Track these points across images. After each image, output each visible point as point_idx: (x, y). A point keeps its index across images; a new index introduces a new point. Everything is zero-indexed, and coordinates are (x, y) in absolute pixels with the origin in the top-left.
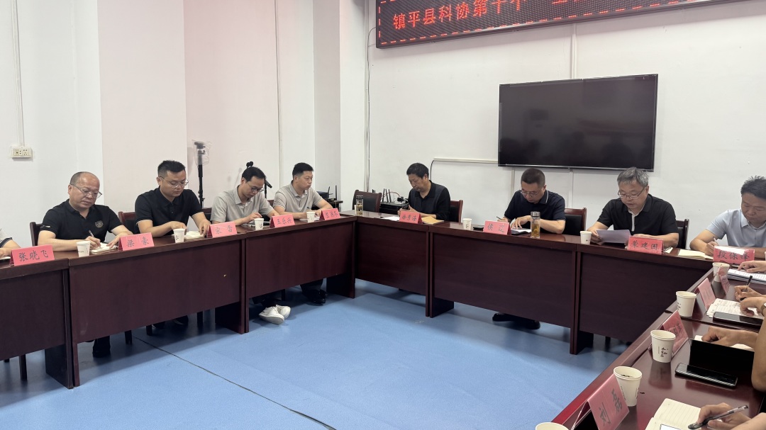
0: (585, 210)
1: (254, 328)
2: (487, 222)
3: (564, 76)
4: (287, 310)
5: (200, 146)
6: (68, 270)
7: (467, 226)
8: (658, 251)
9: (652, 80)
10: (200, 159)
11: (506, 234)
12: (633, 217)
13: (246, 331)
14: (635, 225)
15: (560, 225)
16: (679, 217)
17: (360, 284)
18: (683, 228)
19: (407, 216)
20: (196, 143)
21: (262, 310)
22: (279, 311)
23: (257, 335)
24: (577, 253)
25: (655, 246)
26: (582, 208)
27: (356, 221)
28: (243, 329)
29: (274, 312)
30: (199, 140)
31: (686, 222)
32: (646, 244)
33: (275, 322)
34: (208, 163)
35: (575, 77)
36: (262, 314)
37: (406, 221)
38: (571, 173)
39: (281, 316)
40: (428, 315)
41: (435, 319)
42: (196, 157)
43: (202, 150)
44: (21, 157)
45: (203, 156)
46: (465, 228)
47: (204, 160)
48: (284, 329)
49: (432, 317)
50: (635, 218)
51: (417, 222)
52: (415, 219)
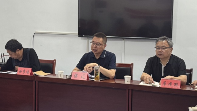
0: (132, 64)
8: (178, 87)
11: (86, 79)
12: (163, 67)
14: (164, 73)
15: (112, 72)
16: (188, 68)
18: (189, 73)
19: (22, 71)
24: (129, 90)
25: (176, 84)
26: (130, 63)
31: (191, 70)
32: (171, 83)
37: (22, 74)
38: (123, 41)
46: (59, 77)
50: (164, 68)
51: (29, 74)
52: (28, 72)
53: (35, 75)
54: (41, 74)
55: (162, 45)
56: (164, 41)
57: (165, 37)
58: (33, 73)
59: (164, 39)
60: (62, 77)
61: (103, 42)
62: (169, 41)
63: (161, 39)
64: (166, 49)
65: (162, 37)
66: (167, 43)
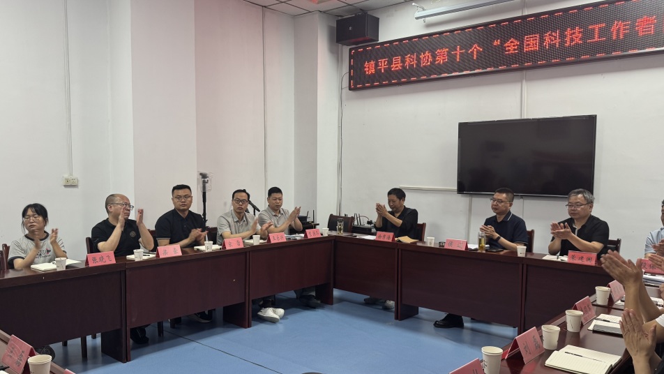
0: (533, 231)
1: (255, 325)
2: (447, 240)
3: (515, 116)
4: (281, 311)
5: (204, 176)
6: (125, 271)
7: (430, 244)
8: (592, 263)
9: (592, 120)
10: (204, 188)
11: (464, 249)
12: (577, 230)
13: (249, 326)
17: (336, 293)
18: (616, 246)
19: (383, 236)
20: (201, 174)
21: (259, 310)
22: (275, 312)
23: (257, 329)
24: (523, 265)
25: (589, 259)
27: (334, 240)
28: (247, 325)
29: (270, 312)
30: (203, 171)
33: (272, 321)
34: (210, 190)
35: (525, 117)
36: (260, 313)
37: (381, 239)
38: (522, 200)
39: (277, 317)
40: (397, 318)
41: (403, 322)
42: (201, 185)
43: (206, 180)
44: (70, 185)
45: (207, 185)
46: (429, 245)
47: (207, 188)
48: (280, 327)
49: (401, 320)
51: (390, 240)
52: (389, 238)
53: (399, 241)
54: (406, 240)
55: (575, 201)
56: (580, 196)
57: (580, 189)
58: (396, 239)
59: (579, 193)
60: (432, 246)
61: (506, 198)
62: (586, 196)
63: (575, 193)
64: (582, 207)
65: (576, 191)
66: (583, 198)
